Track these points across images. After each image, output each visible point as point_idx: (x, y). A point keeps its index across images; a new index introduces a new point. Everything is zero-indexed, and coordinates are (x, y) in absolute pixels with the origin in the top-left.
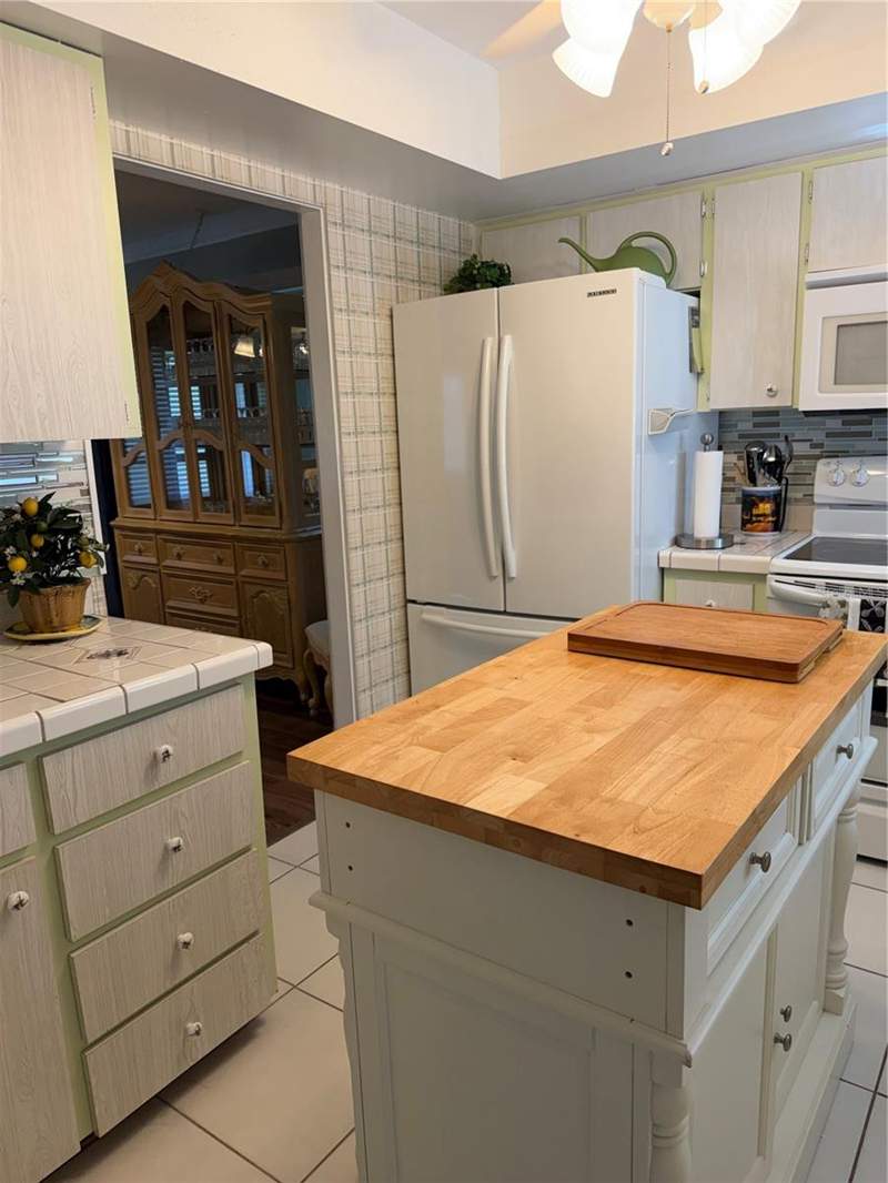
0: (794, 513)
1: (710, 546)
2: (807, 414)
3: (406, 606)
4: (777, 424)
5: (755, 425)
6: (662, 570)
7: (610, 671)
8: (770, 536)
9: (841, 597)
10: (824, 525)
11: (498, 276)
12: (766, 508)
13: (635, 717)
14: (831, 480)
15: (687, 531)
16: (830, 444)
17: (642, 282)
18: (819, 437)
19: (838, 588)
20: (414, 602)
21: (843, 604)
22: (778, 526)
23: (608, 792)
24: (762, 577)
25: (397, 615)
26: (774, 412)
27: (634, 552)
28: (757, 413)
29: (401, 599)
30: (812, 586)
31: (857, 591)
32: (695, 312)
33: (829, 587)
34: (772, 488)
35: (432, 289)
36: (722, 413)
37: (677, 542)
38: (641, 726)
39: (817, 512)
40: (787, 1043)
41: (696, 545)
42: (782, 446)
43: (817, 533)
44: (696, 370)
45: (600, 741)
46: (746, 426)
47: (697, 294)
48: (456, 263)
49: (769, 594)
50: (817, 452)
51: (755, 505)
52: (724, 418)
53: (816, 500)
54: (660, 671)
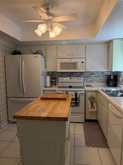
0: (57, 83)
1: (49, 87)
2: (58, 72)
3: (7, 98)
4: (54, 73)
5: (52, 73)
6: (44, 90)
7: (47, 102)
8: (54, 86)
9: (64, 92)
10: (60, 85)
11: (20, 53)
12: (54, 83)
13: (53, 105)
14: (60, 79)
15: (46, 86)
16: (60, 76)
17: (40, 56)
18: (58, 75)
19: (63, 91)
20: (8, 97)
21: (64, 93)
22: (55, 85)
23: (55, 112)
24: (55, 91)
25: (6, 99)
26: (54, 72)
27: (41, 88)
28: (52, 72)
29: (6, 97)
30: (60, 91)
31: (65, 91)
32: (45, 60)
33: (62, 91)
34: (54, 80)
35: (10, 54)
36: (48, 72)
37: (45, 87)
38: (54, 106)
39: (59, 83)
40: (69, 140)
41: (47, 87)
42: (55, 76)
43: (59, 85)
44: (46, 67)
45: (51, 108)
46: (51, 73)
47: (45, 58)
48: (13, 51)
49: (56, 92)
50: (58, 76)
51: (53, 82)
52: (48, 73)
53: (59, 82)
54: (52, 101)
